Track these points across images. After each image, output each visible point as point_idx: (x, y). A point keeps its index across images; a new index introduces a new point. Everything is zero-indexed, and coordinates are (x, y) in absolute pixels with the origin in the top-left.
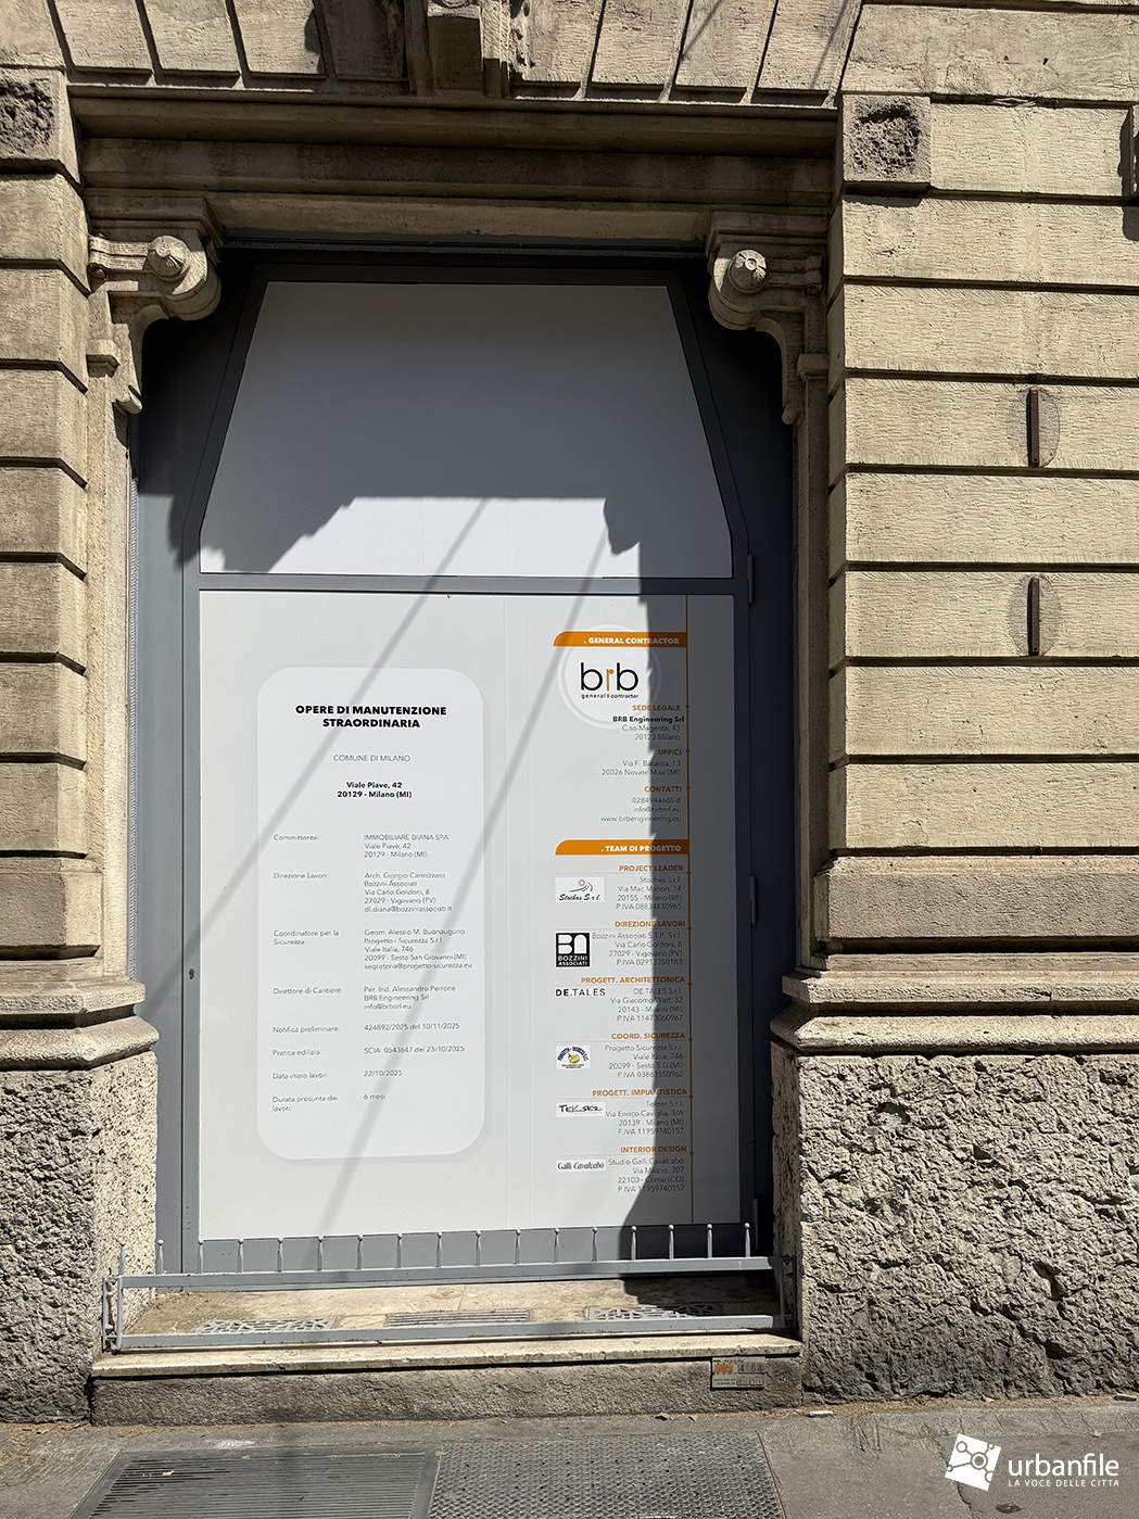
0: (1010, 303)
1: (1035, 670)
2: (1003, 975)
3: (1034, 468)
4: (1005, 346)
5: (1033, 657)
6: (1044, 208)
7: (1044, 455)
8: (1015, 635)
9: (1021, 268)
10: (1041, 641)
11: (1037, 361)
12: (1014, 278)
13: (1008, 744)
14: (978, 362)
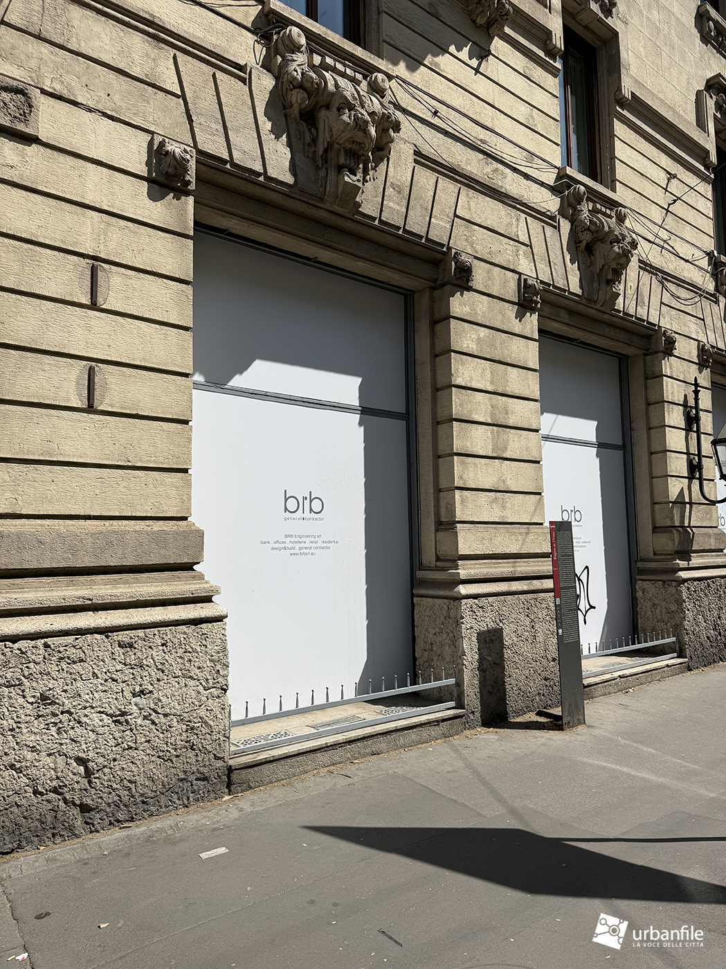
0: (84, 215)
1: (92, 416)
2: (65, 590)
3: (94, 306)
4: (80, 237)
5: (90, 409)
6: (105, 170)
7: (100, 300)
8: (80, 395)
9: (91, 198)
10: (95, 400)
11: (98, 249)
12: (87, 202)
13: (74, 456)
14: (63, 242)
